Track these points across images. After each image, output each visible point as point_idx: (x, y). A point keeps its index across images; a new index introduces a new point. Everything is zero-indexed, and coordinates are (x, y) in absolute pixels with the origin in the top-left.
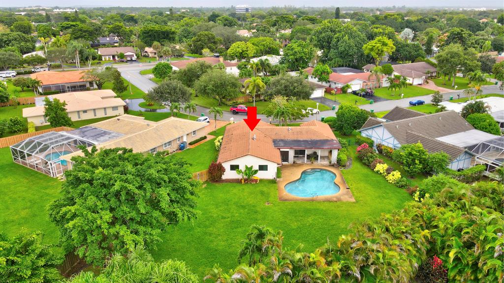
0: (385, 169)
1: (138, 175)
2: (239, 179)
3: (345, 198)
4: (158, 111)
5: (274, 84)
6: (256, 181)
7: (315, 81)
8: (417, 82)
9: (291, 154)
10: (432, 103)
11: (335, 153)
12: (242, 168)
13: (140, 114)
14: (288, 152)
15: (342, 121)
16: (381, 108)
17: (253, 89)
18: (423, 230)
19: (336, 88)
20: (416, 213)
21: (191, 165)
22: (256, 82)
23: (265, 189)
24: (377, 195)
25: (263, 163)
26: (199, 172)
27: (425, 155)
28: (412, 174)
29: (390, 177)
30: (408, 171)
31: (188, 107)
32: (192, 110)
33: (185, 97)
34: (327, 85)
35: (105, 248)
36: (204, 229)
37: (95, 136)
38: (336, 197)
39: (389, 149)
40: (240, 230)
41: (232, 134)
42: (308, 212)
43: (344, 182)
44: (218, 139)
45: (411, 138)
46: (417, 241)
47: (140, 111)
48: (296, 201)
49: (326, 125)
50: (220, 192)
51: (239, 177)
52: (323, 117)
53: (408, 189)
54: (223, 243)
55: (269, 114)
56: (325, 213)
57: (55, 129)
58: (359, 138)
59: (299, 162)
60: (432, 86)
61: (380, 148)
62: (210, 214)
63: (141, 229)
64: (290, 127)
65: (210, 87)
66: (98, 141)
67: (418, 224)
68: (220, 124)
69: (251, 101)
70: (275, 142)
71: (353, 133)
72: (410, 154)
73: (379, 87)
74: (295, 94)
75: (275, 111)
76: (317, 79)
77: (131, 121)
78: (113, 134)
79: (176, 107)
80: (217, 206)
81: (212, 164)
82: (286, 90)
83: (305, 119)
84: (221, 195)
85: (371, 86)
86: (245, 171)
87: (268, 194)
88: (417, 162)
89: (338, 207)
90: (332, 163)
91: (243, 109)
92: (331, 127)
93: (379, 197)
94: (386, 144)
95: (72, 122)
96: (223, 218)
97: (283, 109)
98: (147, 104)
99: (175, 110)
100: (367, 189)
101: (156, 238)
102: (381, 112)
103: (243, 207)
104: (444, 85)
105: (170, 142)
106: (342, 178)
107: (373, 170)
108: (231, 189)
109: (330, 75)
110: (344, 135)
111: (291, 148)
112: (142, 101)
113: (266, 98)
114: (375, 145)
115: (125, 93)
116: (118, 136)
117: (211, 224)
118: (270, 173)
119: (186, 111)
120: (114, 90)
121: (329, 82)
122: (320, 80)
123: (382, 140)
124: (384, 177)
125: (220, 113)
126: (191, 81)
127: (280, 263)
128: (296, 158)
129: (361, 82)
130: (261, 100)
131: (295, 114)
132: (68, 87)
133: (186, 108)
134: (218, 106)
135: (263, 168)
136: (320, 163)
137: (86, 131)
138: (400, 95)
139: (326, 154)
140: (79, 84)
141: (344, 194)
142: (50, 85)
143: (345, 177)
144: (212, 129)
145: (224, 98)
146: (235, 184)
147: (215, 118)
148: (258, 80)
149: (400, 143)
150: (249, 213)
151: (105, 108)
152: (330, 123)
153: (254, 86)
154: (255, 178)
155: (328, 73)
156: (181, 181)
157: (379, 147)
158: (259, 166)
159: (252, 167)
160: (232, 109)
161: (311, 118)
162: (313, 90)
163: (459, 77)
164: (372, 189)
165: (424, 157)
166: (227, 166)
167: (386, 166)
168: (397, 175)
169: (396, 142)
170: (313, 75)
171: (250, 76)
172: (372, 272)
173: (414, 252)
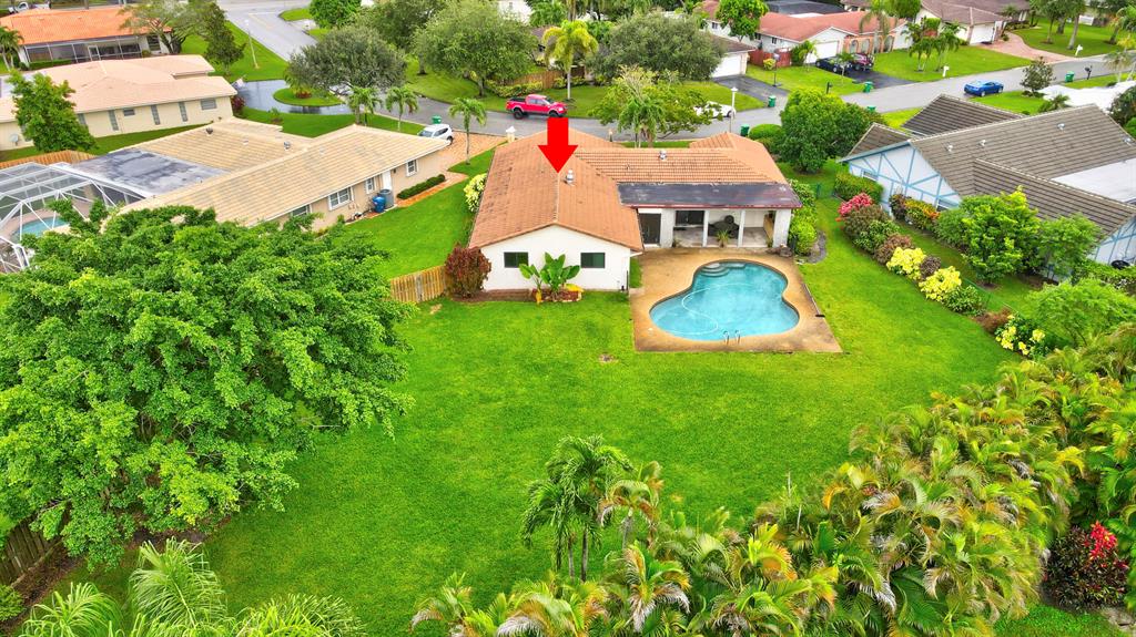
0: (918, 261)
1: (216, 292)
2: (527, 291)
3: (815, 344)
4: (325, 111)
5: (620, 39)
6: (574, 295)
7: (723, 33)
8: (979, 35)
9: (668, 221)
10: (1023, 89)
11: (783, 220)
12: (536, 261)
13: (275, 119)
14: (659, 215)
15: (798, 136)
16: (894, 102)
17: (567, 52)
18: (1061, 448)
19: (776, 51)
20: (1039, 397)
21: (386, 256)
22: (574, 33)
23: (598, 318)
24: (898, 332)
25: (593, 246)
26: (419, 273)
27: (1031, 225)
28: (992, 276)
29: (932, 285)
30: (982, 269)
31: (395, 99)
32: (405, 106)
33: (386, 71)
34: (754, 44)
35: (122, 510)
36: (432, 432)
37: (147, 174)
38: (791, 342)
39: (925, 210)
40: (529, 434)
41: (510, 169)
42: (713, 382)
43: (809, 298)
44: (472, 183)
45: (987, 179)
46: (1048, 483)
47: (275, 110)
48: (681, 350)
49: (758, 146)
50: (478, 328)
51: (529, 284)
52: (746, 125)
53: (982, 317)
54: (483, 474)
55: (608, 116)
56: (759, 385)
57: (45, 156)
58: (845, 178)
59: (687, 243)
60: (1016, 46)
61: (900, 207)
62: (448, 389)
63: (232, 451)
64: (664, 151)
65: (455, 45)
66: (152, 187)
67: (1048, 431)
68: (480, 146)
69: (561, 85)
70: (625, 189)
71: (825, 167)
72: (991, 222)
73: (885, 50)
74: (673, 66)
75: (625, 108)
76: (728, 30)
77: (244, 134)
78: (194, 171)
79: (364, 100)
80: (468, 365)
81: (456, 252)
82: (651, 55)
83: (702, 129)
84: (480, 335)
85: (866, 48)
86: (545, 269)
87: (607, 331)
88: (1009, 243)
89: (797, 366)
90: (775, 245)
91: (540, 103)
92: (772, 150)
93: (905, 339)
94: (916, 196)
95: (91, 138)
96: (485, 400)
97: (646, 102)
98: (295, 92)
99: (363, 109)
100: (871, 317)
101: (278, 476)
102: (895, 114)
103: (540, 369)
104: (1048, 44)
105: (346, 191)
106: (803, 287)
107: (885, 264)
108: (508, 318)
109: (762, 18)
110: (803, 171)
111: (667, 207)
112: (282, 85)
113: (599, 77)
114: (886, 198)
115: (237, 65)
116: (206, 177)
117: (451, 417)
118: (612, 275)
119: (390, 109)
120: (208, 56)
121: (758, 36)
122: (735, 32)
123: (907, 185)
124: (915, 283)
125: (479, 114)
126: (406, 31)
127: (653, 572)
128: (679, 234)
129: (841, 37)
130: (586, 84)
131: (676, 116)
132: (94, 51)
133: (392, 100)
134: (475, 97)
135: (592, 260)
136: (745, 245)
137: (122, 163)
138: (939, 69)
139: (759, 222)
140: (119, 42)
141: (809, 333)
142: (45, 44)
143: (811, 283)
144: (457, 156)
145: (491, 76)
146: (516, 305)
147: (467, 126)
148: (579, 29)
149: (958, 192)
150: (555, 386)
151: (181, 104)
152: (768, 140)
153: (569, 45)
154: (571, 289)
155: (757, 14)
156: (353, 308)
157: (898, 202)
158: (583, 255)
159: (562, 258)
160: (511, 106)
161: (716, 129)
162: (720, 54)
163: (1084, 26)
164: (884, 316)
165: (1028, 229)
166: (494, 255)
167: (918, 255)
168: (949, 279)
169: (946, 189)
170: (718, 17)
171: (557, 21)
172: (932, 589)
173: (1043, 518)
